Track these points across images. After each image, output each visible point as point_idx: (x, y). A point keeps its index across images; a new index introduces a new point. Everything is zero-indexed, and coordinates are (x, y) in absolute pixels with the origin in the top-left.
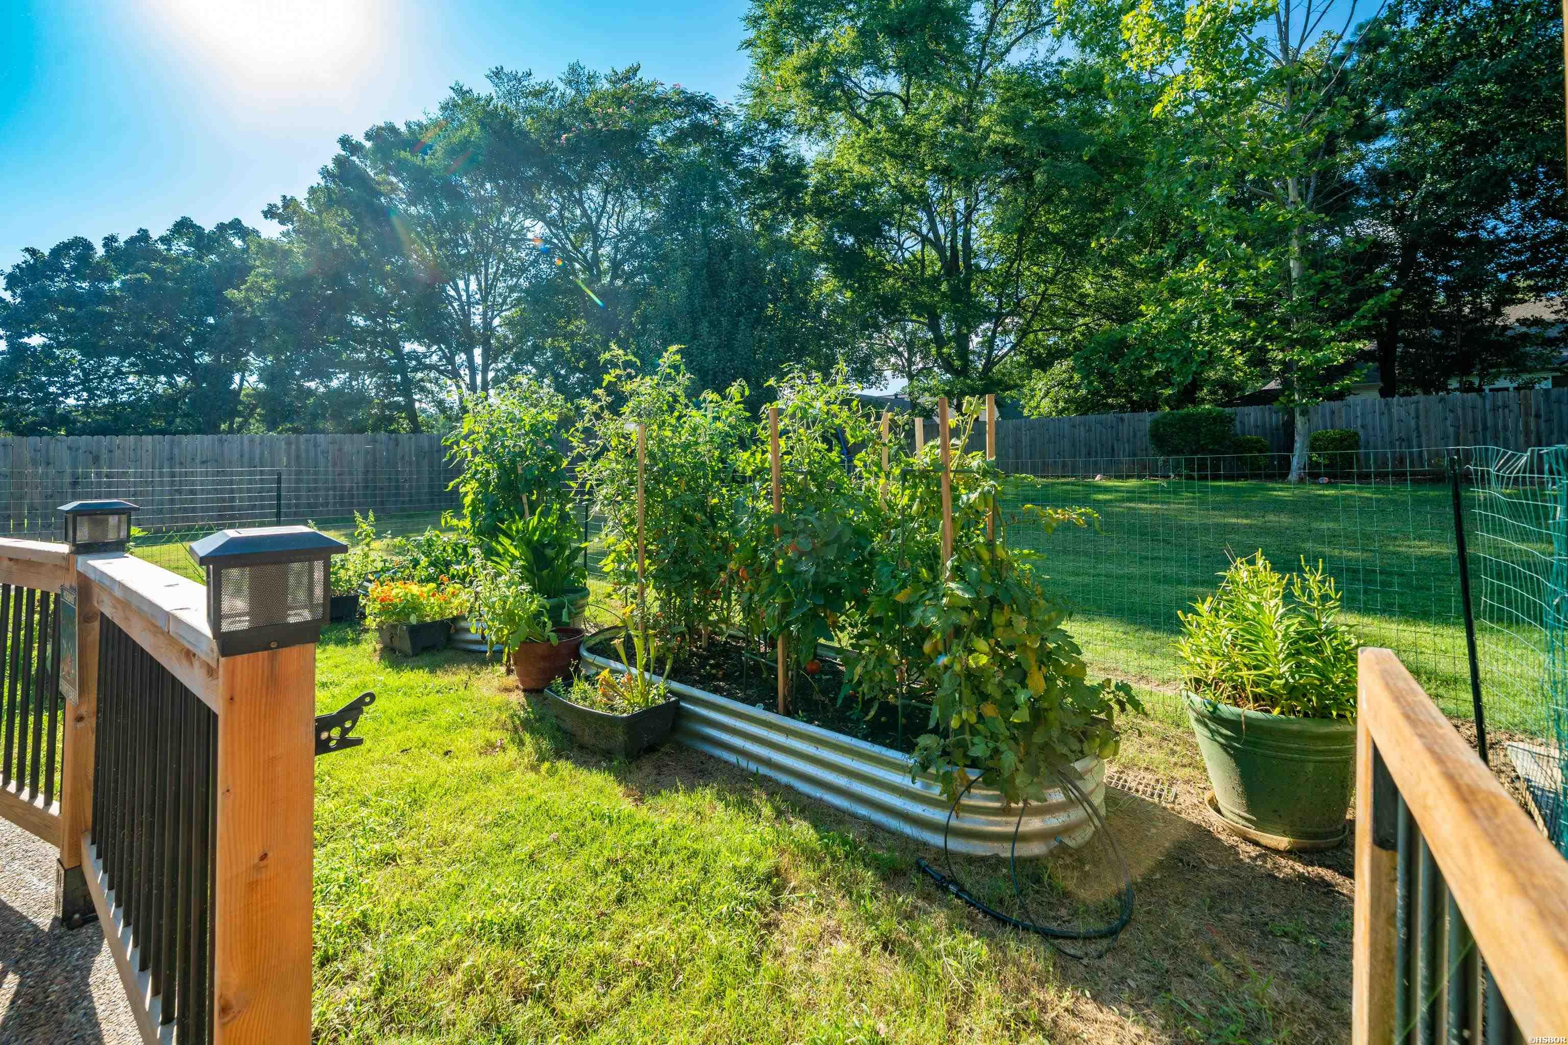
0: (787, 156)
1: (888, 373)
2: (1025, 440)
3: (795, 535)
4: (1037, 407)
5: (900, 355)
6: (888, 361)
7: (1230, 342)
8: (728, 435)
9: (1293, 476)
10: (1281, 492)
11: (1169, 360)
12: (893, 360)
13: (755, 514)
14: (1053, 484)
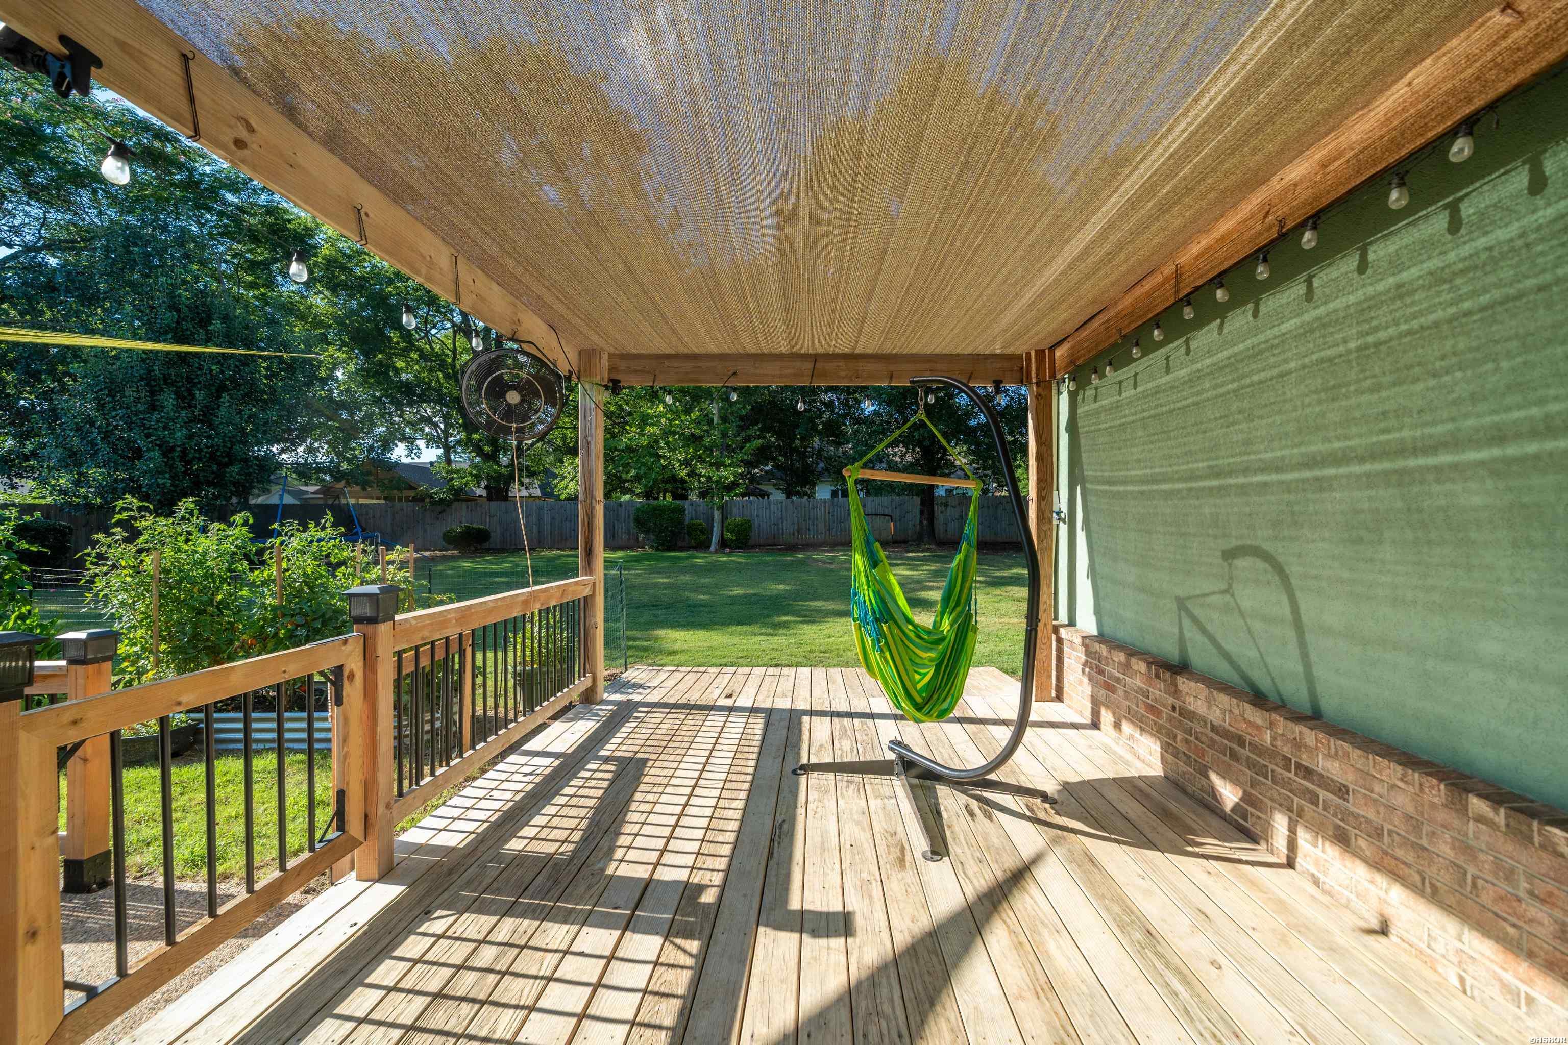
0: (289, 221)
1: (421, 443)
2: (547, 519)
3: (293, 616)
4: (566, 487)
5: (436, 425)
6: (422, 430)
7: (679, 461)
8: (235, 553)
9: (712, 548)
10: (700, 559)
11: (639, 469)
12: (427, 430)
13: (263, 606)
14: (560, 556)
